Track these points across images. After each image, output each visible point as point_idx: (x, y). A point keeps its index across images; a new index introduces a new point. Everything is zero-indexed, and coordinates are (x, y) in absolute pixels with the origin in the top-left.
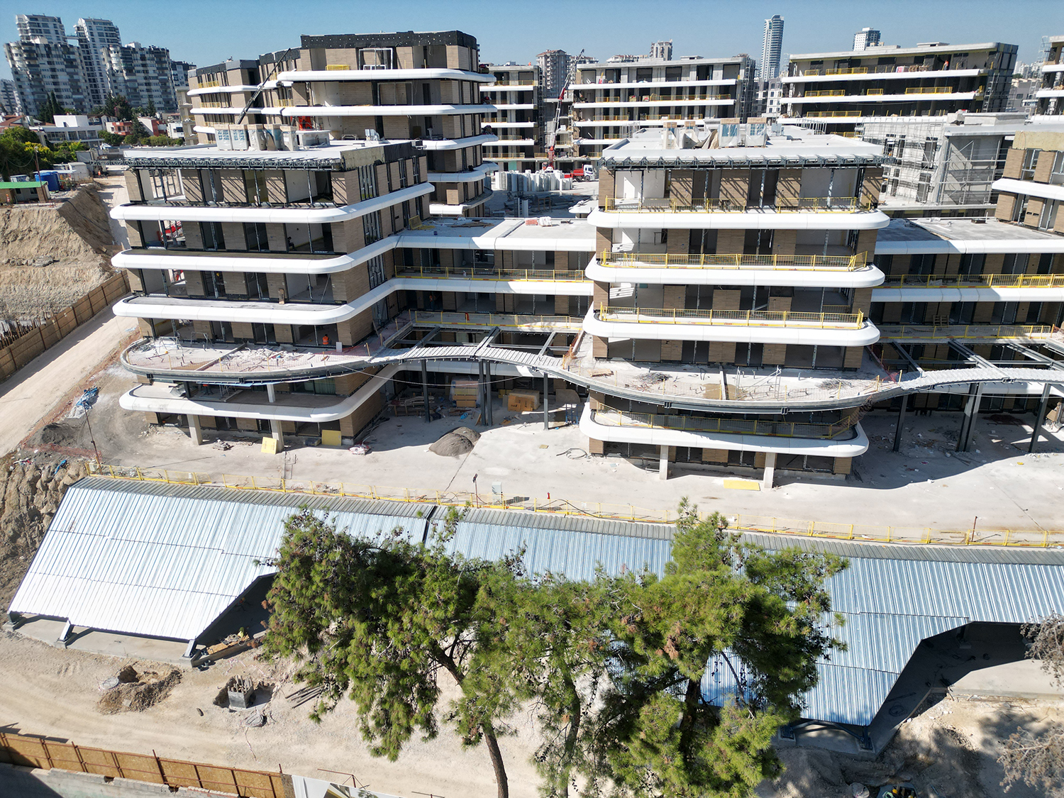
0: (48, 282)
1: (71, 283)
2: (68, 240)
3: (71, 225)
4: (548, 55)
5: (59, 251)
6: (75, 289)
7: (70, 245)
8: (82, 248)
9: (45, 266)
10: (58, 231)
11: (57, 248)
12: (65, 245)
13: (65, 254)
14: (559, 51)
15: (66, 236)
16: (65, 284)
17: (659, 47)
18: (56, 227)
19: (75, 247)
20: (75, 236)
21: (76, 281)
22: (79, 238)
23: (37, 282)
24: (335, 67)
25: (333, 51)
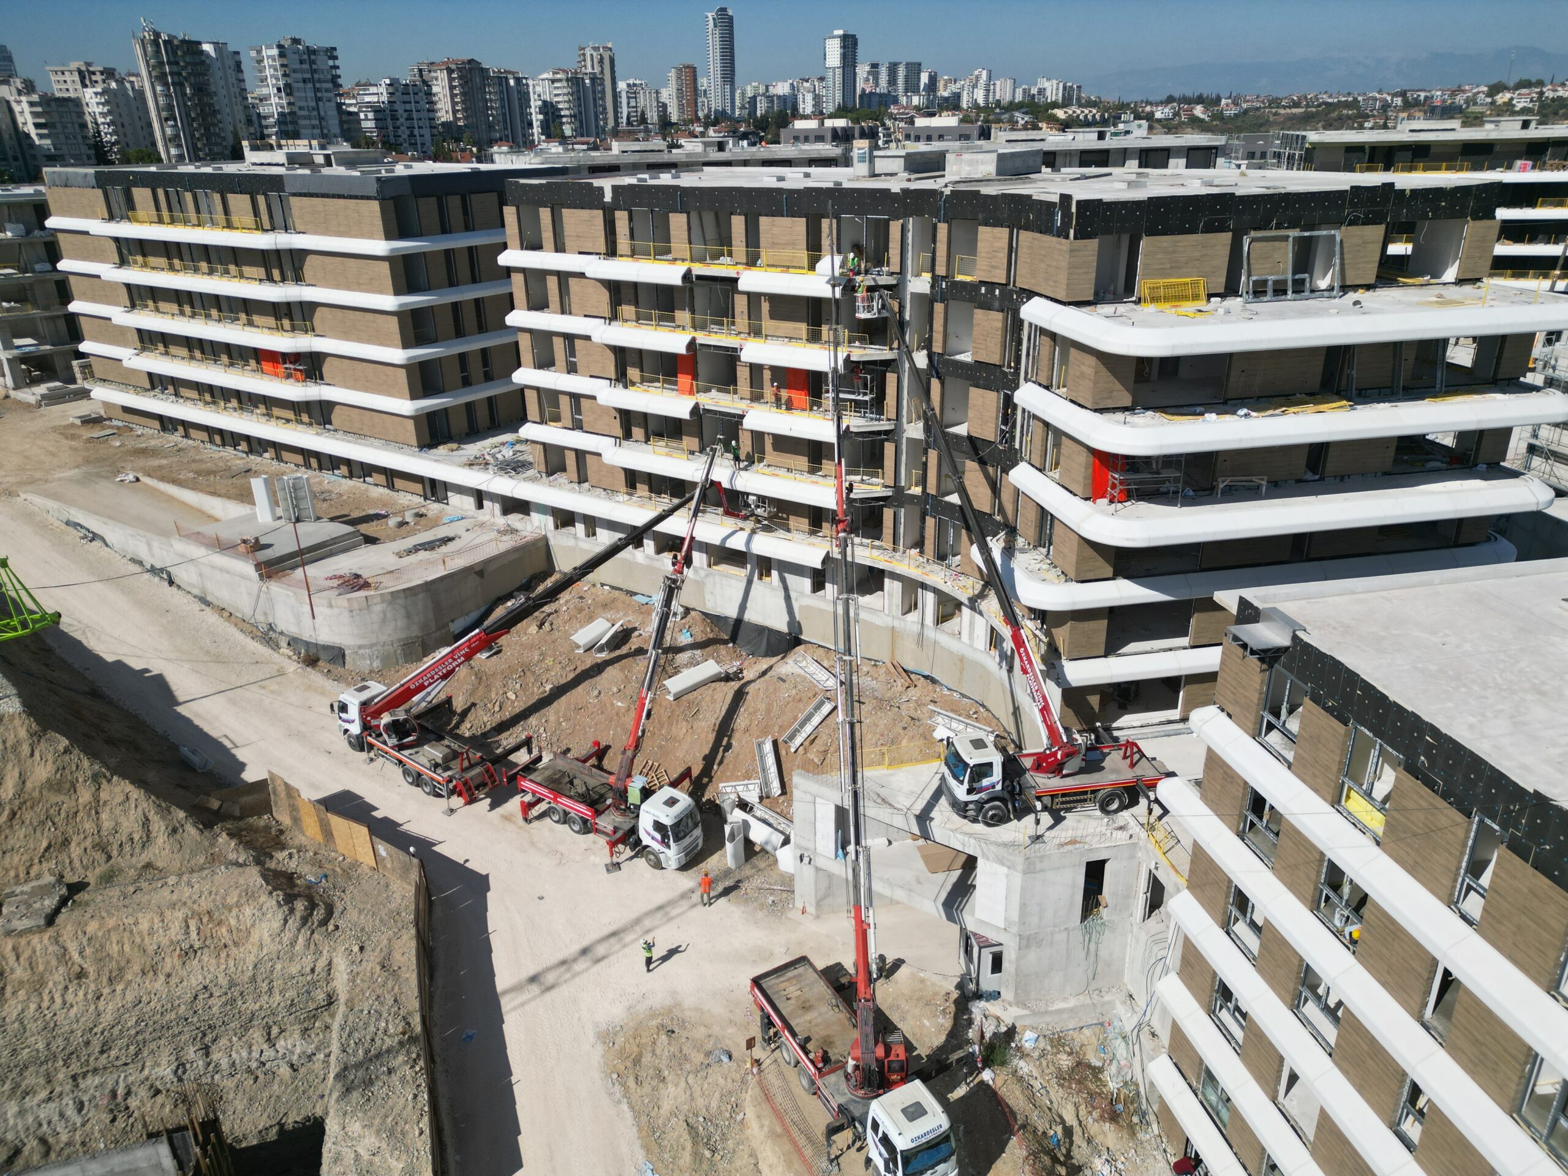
0: (81, 975)
1: (170, 962)
2: (96, 806)
3: (93, 754)
4: (453, 67)
5: (75, 851)
6: (195, 980)
7: (107, 824)
8: (158, 826)
9: (50, 920)
10: (53, 786)
11: (66, 842)
12: (89, 826)
13: (99, 856)
14: (471, 61)
15: (85, 795)
16: (151, 970)
17: (595, 54)
18: (42, 772)
19: (130, 824)
20: (119, 789)
21: (189, 953)
22: (135, 793)
23: (38, 985)
24: (1166, 287)
25: (1165, 241)
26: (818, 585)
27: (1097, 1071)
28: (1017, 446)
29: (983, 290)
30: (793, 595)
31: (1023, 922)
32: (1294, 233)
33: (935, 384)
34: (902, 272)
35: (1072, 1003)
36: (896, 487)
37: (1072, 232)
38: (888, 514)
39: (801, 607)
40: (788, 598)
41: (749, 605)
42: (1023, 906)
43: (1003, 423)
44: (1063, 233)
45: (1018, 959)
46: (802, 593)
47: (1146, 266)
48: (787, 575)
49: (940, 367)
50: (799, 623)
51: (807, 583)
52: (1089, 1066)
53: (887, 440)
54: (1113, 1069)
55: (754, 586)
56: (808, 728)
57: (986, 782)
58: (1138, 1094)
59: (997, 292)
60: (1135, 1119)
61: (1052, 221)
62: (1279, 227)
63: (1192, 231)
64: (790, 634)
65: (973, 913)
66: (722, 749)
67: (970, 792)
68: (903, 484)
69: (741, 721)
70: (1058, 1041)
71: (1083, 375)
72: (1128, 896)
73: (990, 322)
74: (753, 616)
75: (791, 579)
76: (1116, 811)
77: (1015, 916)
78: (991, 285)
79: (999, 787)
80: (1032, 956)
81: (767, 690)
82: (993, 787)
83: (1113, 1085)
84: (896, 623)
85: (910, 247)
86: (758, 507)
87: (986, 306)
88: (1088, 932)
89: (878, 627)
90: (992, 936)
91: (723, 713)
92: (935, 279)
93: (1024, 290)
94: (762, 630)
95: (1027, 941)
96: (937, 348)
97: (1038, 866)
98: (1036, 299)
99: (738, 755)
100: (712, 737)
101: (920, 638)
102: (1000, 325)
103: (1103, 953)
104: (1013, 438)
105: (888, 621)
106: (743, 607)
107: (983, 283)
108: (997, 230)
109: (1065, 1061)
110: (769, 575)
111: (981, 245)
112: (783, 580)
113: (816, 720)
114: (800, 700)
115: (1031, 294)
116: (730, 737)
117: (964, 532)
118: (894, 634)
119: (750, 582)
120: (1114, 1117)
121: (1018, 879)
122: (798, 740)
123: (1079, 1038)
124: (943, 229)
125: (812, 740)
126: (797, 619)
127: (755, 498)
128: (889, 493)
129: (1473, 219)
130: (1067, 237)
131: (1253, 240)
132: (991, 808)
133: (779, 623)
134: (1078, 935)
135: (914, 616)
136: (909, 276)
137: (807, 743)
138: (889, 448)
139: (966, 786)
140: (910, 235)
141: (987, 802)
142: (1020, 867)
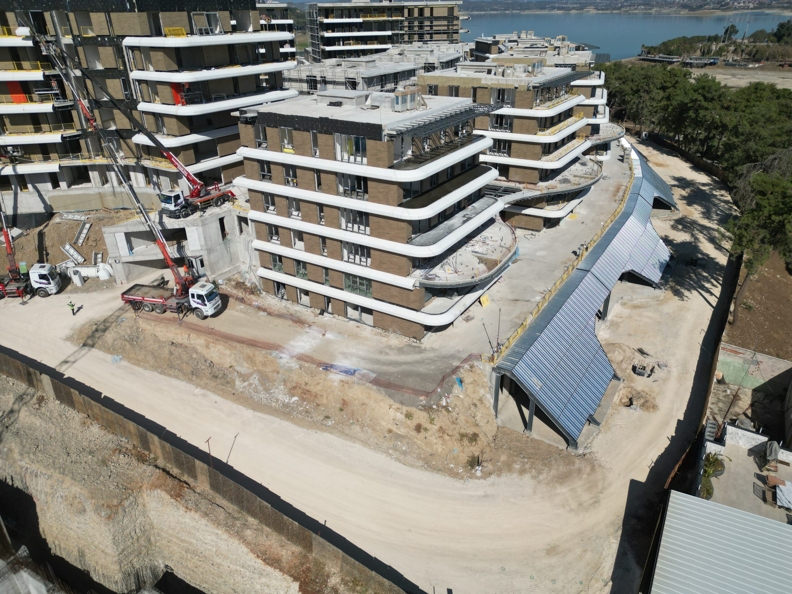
24: (173, 30)
25: (168, 14)
26: (56, 185)
27: (243, 283)
28: (135, 98)
29: (99, 39)
30: (43, 193)
31: (206, 244)
32: (205, 13)
33: (89, 82)
34: (56, 35)
35: (228, 269)
36: (83, 130)
37: (136, 10)
38: (82, 142)
39: (49, 198)
40: (40, 196)
41: (19, 205)
42: (205, 238)
43: (125, 91)
44: (132, 10)
45: (209, 258)
46: (48, 191)
47: (164, 23)
48: (36, 185)
49: (88, 73)
50: (50, 206)
51: (49, 185)
52: (240, 282)
53: (72, 110)
54: (247, 281)
55: (19, 195)
56: (83, 235)
57: (179, 201)
58: (256, 286)
59: (106, 39)
60: (258, 292)
61: (126, 7)
62: (200, 10)
63: (174, 11)
64: (47, 212)
65: (189, 249)
66: (45, 256)
67: (175, 206)
68: (85, 127)
69: (48, 242)
70: (229, 280)
71: (159, 60)
72: (234, 229)
73: (107, 52)
74: (22, 210)
75: (40, 186)
76: (220, 205)
77: (203, 243)
78: (103, 37)
79: (184, 203)
80: (212, 256)
81: (54, 228)
82: (182, 203)
83: (249, 285)
84: (101, 190)
85: (57, 24)
86: (14, 152)
87: (103, 45)
88: (225, 244)
89: (92, 195)
90: (198, 254)
91: (37, 243)
92: (74, 38)
93: (119, 36)
94: (30, 216)
95: (210, 251)
96: (84, 66)
97: (206, 222)
98: (127, 38)
99: (54, 255)
100: (37, 253)
101: (114, 194)
102: (112, 52)
103: (232, 251)
104: (132, 95)
105: (97, 190)
106: (15, 207)
107: (98, 36)
108: (99, 14)
109: (233, 283)
110: (26, 188)
111: (93, 20)
112: (35, 188)
113: (85, 231)
114: (72, 228)
115: (123, 37)
116: (46, 250)
117: (121, 140)
118: (101, 196)
119: (16, 195)
120: (252, 293)
121: (200, 229)
122: (81, 241)
123: (235, 277)
124: (71, 16)
125: (87, 238)
126: (49, 204)
127: (11, 148)
128: (80, 133)
129: (252, 10)
130: (135, 11)
131: (194, 15)
132: (184, 211)
133: (39, 208)
134: (223, 246)
135: (107, 186)
136: (61, 37)
137: (86, 240)
138: (74, 113)
139: (173, 204)
140: (55, 19)
141: (181, 209)
142: (200, 224)
